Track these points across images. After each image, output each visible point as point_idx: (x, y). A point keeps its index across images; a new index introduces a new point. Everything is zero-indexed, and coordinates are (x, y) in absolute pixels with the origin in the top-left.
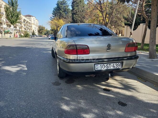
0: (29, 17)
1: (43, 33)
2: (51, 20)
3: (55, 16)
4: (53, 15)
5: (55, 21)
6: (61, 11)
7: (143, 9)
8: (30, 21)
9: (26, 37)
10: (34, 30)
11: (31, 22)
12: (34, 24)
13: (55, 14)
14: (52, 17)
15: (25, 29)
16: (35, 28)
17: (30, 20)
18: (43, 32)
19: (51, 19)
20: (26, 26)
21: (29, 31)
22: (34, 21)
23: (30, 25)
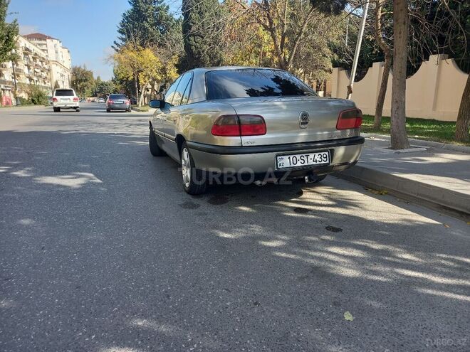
0: (40, 39)
1: (88, 91)
2: (117, 50)
3: (129, 37)
4: (123, 33)
5: (131, 54)
6: (146, 25)
7: (377, 27)
8: (43, 55)
9: (35, 104)
10: (57, 82)
11: (47, 56)
12: (57, 63)
13: (128, 31)
14: (119, 42)
15: (31, 79)
16: (62, 75)
17: (43, 50)
18: (88, 88)
19: (116, 46)
20: (32, 68)
21: (43, 84)
22: (56, 52)
23: (46, 67)
